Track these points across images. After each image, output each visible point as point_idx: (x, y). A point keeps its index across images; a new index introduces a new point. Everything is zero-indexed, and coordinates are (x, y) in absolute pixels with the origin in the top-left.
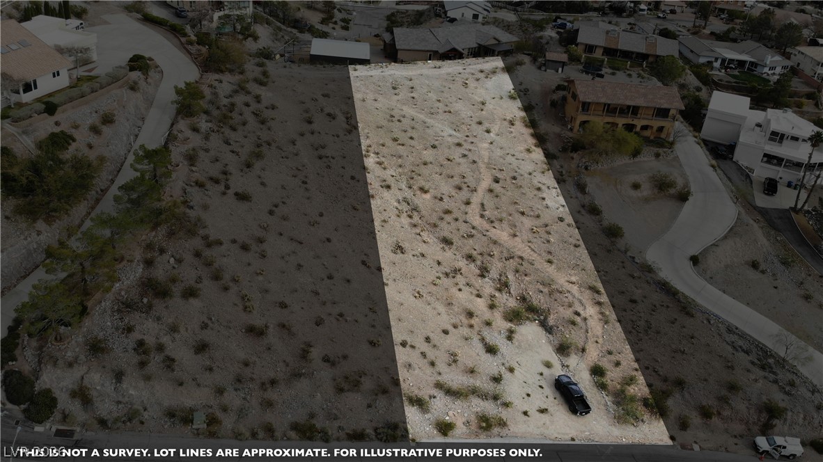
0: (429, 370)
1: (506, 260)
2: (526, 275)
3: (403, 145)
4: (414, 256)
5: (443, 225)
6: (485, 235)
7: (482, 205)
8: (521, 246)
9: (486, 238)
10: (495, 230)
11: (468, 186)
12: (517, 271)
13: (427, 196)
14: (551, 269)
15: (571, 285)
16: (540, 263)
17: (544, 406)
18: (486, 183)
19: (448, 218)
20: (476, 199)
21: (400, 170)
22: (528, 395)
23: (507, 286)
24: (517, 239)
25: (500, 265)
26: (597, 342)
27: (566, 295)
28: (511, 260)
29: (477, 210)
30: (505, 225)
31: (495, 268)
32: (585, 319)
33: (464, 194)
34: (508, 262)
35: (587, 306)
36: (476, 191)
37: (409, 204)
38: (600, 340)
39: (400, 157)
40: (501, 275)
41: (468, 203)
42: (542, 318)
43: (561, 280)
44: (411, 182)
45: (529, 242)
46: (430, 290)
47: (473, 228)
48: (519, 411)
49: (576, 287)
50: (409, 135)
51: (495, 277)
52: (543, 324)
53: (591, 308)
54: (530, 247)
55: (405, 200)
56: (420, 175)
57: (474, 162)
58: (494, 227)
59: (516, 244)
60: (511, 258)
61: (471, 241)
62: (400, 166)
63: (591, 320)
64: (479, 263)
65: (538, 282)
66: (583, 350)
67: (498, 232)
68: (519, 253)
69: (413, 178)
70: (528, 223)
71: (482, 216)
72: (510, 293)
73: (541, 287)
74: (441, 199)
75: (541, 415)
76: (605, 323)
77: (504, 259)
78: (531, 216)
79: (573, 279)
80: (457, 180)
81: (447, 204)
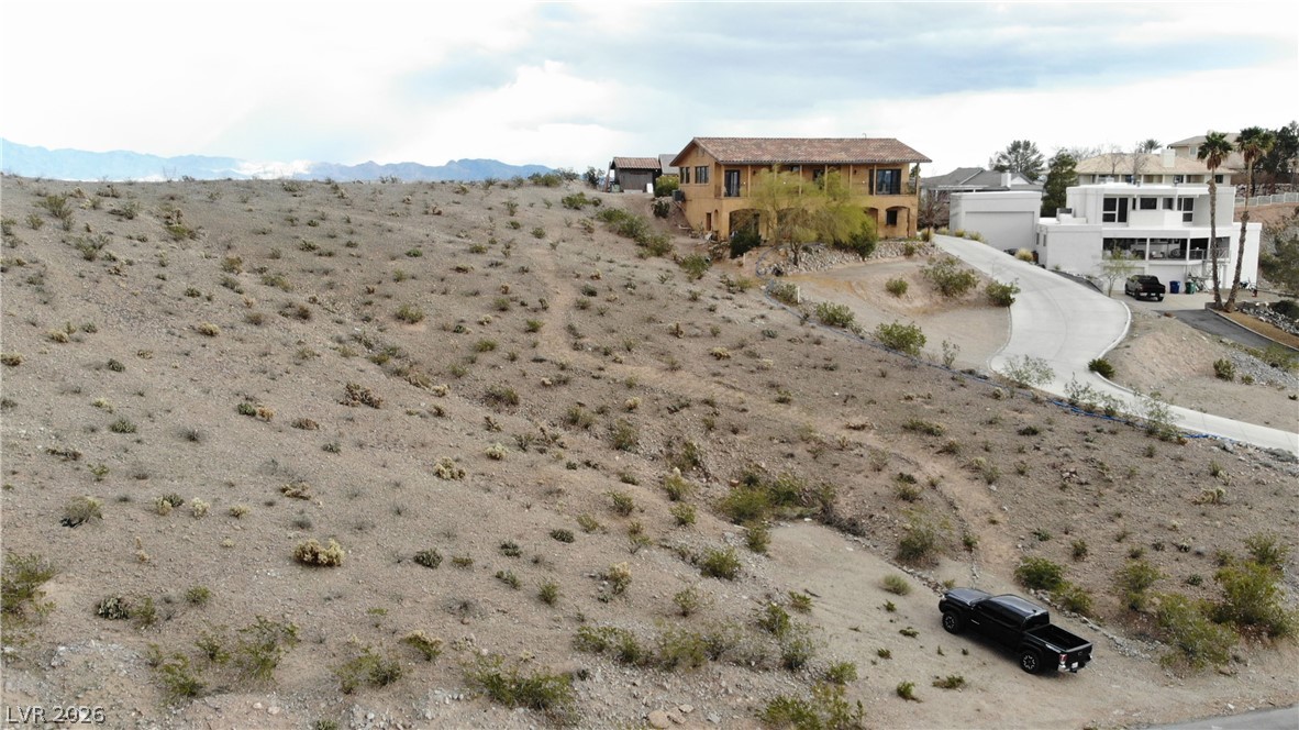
0: (541, 615)
1: (671, 412)
2: (735, 432)
3: (330, 255)
4: (410, 413)
5: (476, 371)
6: (598, 378)
7: (571, 329)
8: (695, 384)
9: (602, 381)
10: (619, 366)
11: (523, 304)
12: (710, 427)
13: (420, 328)
14: (792, 414)
15: (856, 433)
16: (761, 406)
17: (945, 675)
18: (564, 297)
19: (488, 358)
20: (552, 323)
21: (332, 294)
22: (884, 654)
23: (695, 463)
24: (679, 374)
25: (658, 424)
26: (994, 522)
27: (857, 451)
28: (685, 411)
29: (561, 340)
30: (640, 354)
31: (650, 431)
32: (933, 485)
33: (518, 317)
34: (677, 416)
35: (921, 462)
36: (545, 308)
37: (369, 346)
38: (998, 516)
39: (326, 273)
40: (669, 445)
41: (533, 328)
42: (818, 509)
43: (828, 427)
44: (367, 311)
45: (714, 375)
46: (480, 469)
47: (563, 368)
48: (880, 692)
49: (871, 435)
50: (344, 242)
51: (655, 451)
52: (827, 518)
53: (931, 464)
54: (720, 383)
55: (357, 338)
56: (388, 297)
57: (524, 270)
58: (615, 361)
59: (683, 382)
60: (682, 406)
61: (564, 391)
62: (331, 286)
63: (948, 485)
64: (600, 430)
65: (770, 439)
66: (969, 545)
67: (629, 368)
68: (701, 396)
69: (370, 303)
70: (695, 348)
71: (576, 347)
72: (707, 475)
73: (786, 448)
74: (459, 330)
75: (951, 692)
76: (990, 483)
77: (666, 412)
78: (696, 336)
79: (856, 421)
80: (489, 298)
81: (475, 335)
